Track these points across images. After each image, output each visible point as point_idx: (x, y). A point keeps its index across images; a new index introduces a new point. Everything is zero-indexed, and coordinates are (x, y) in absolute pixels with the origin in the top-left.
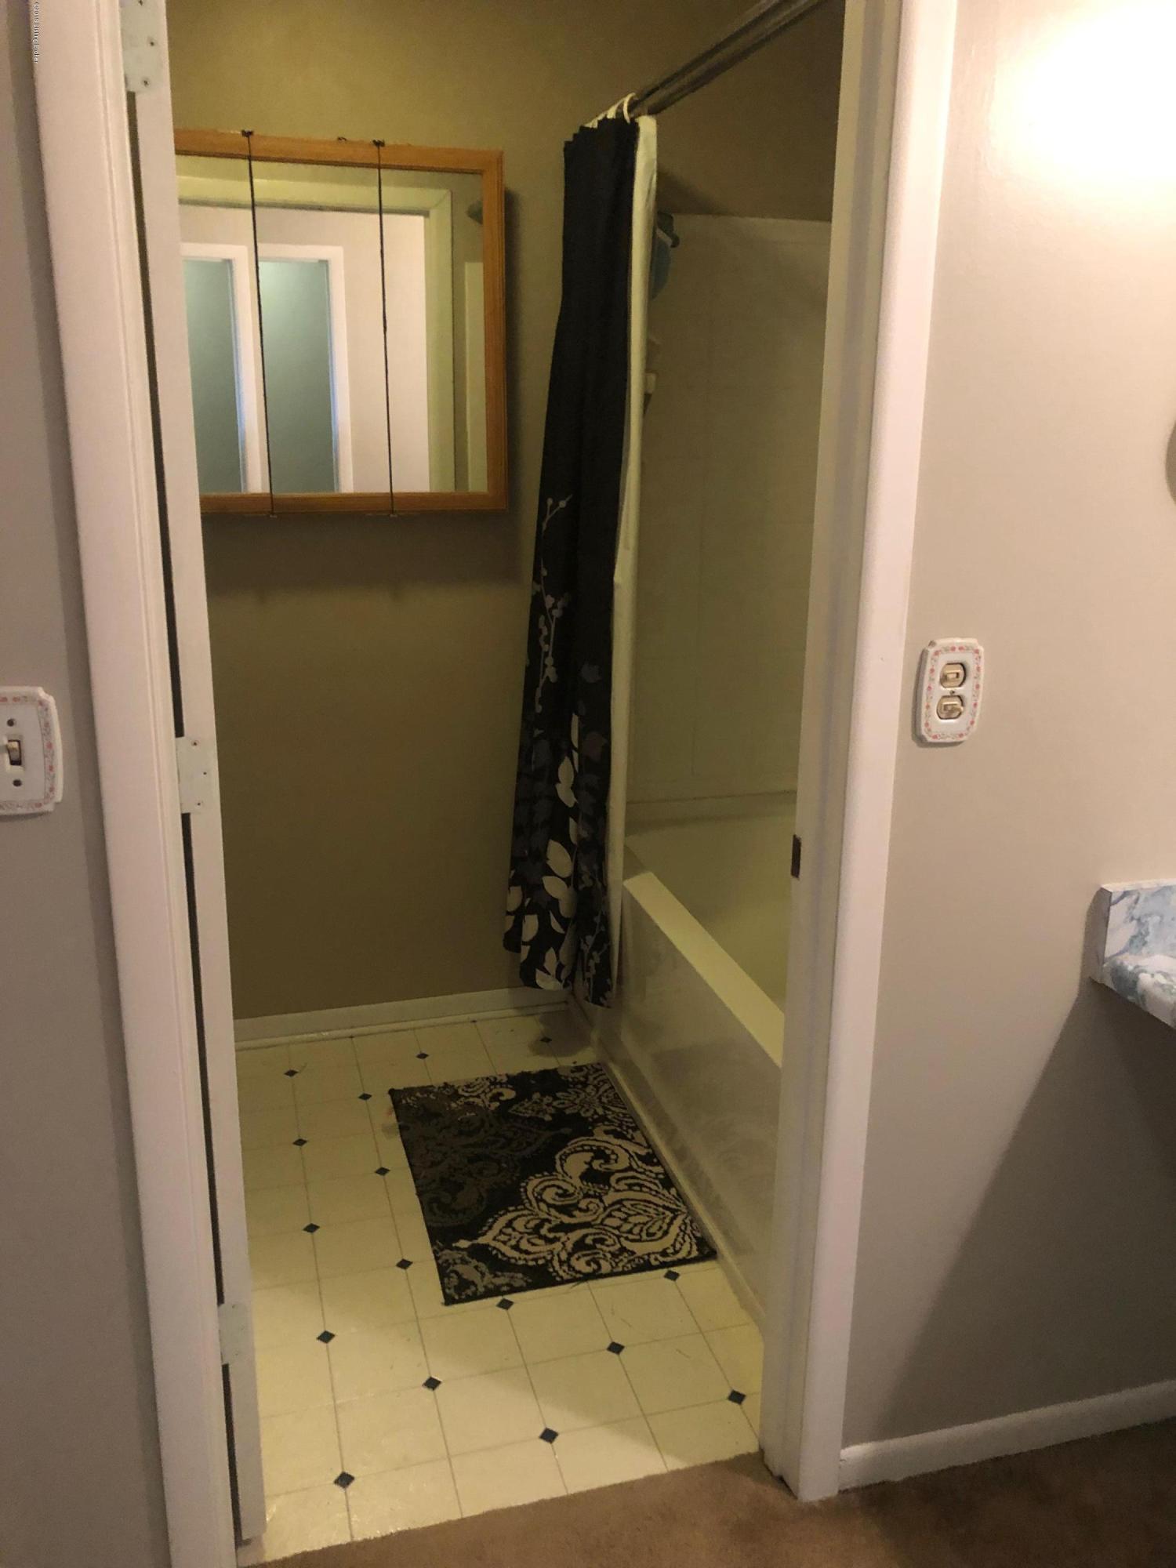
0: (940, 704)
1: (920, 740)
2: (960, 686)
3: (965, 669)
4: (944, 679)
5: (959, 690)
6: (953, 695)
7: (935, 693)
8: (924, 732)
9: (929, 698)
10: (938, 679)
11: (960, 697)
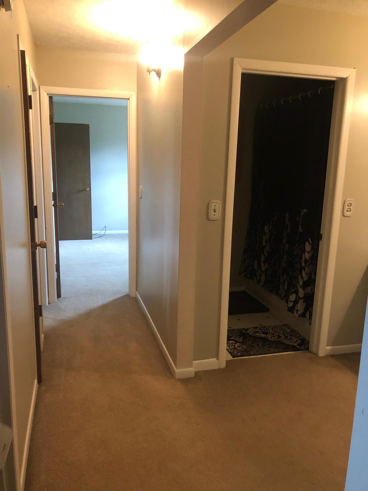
0: (347, 210)
1: (344, 216)
2: (350, 207)
3: (351, 204)
4: (348, 205)
5: (350, 208)
6: (349, 208)
7: (347, 208)
8: (344, 214)
9: (345, 209)
10: (347, 205)
11: (350, 209)
